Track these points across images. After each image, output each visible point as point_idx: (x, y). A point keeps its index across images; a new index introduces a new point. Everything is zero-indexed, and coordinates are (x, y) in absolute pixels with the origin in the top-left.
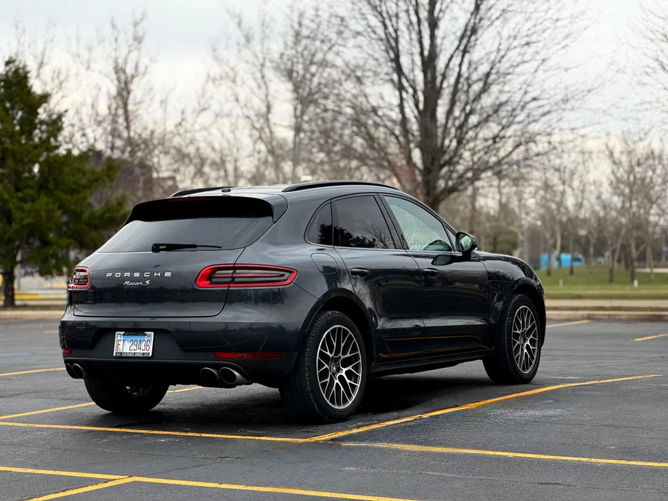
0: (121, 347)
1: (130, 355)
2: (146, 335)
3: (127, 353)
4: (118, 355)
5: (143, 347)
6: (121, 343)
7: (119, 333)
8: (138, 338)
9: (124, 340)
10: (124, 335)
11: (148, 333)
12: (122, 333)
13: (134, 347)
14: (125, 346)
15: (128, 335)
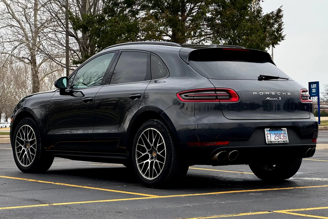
0: (269, 138)
1: (276, 143)
2: (282, 130)
3: (274, 141)
4: (270, 143)
5: (282, 137)
6: (269, 135)
7: (267, 129)
8: (279, 132)
9: (270, 134)
10: (270, 130)
11: (283, 129)
12: (268, 129)
13: (277, 138)
14: (271, 137)
15: (272, 130)
